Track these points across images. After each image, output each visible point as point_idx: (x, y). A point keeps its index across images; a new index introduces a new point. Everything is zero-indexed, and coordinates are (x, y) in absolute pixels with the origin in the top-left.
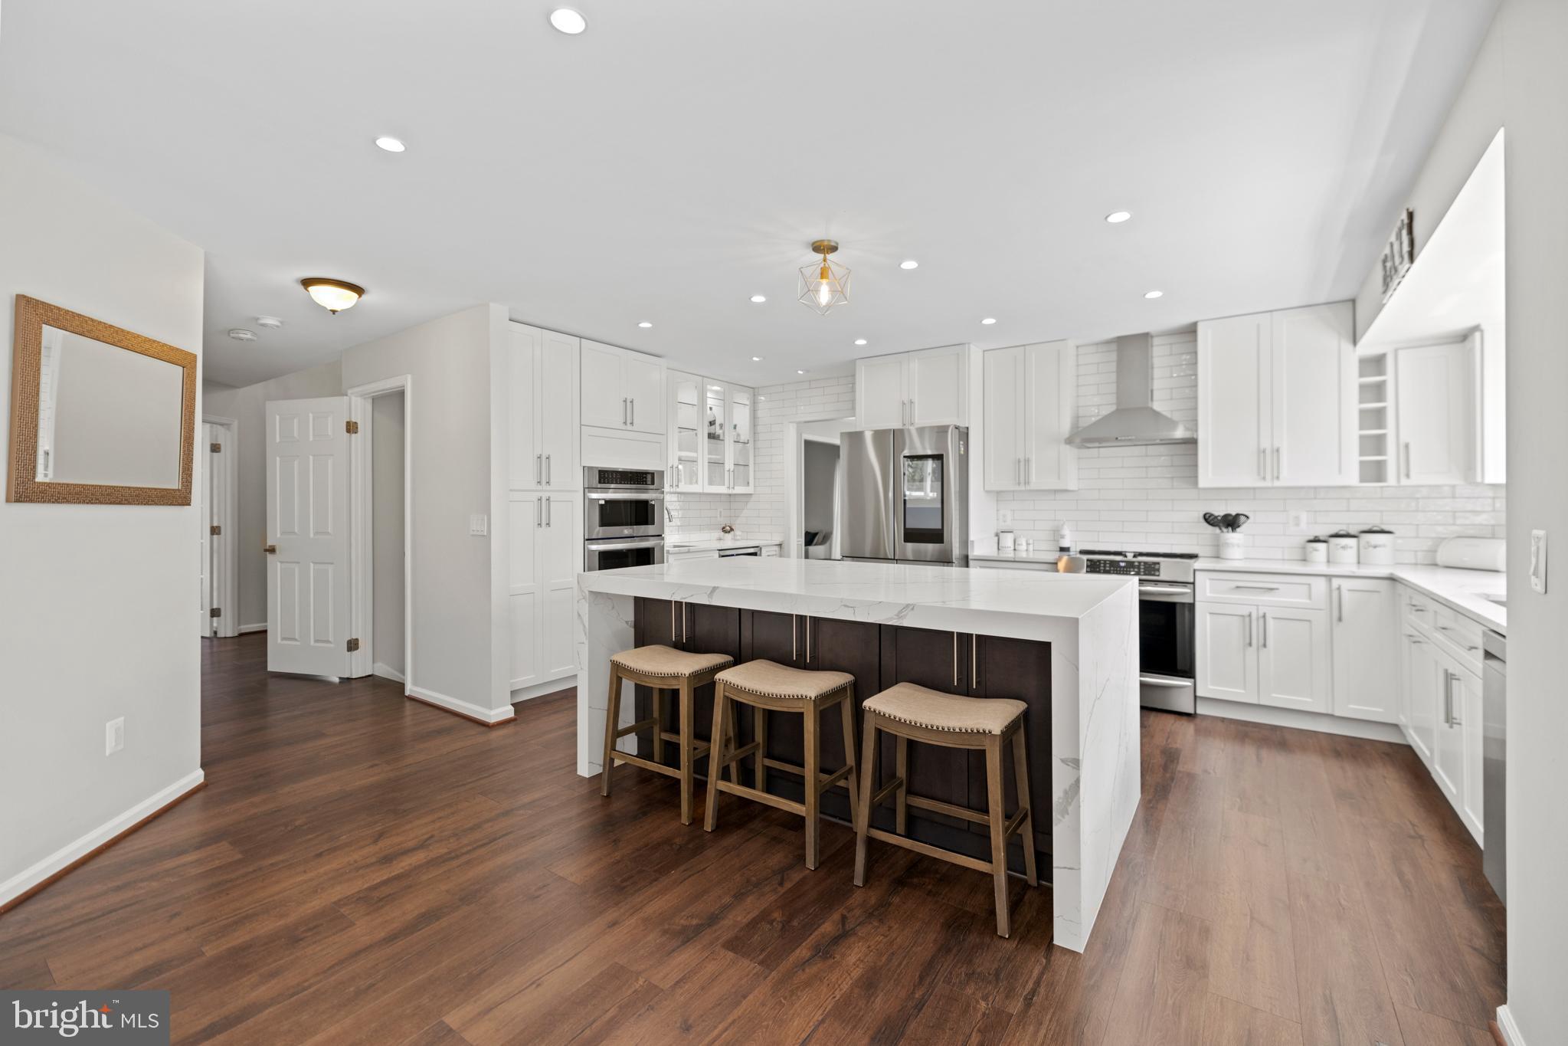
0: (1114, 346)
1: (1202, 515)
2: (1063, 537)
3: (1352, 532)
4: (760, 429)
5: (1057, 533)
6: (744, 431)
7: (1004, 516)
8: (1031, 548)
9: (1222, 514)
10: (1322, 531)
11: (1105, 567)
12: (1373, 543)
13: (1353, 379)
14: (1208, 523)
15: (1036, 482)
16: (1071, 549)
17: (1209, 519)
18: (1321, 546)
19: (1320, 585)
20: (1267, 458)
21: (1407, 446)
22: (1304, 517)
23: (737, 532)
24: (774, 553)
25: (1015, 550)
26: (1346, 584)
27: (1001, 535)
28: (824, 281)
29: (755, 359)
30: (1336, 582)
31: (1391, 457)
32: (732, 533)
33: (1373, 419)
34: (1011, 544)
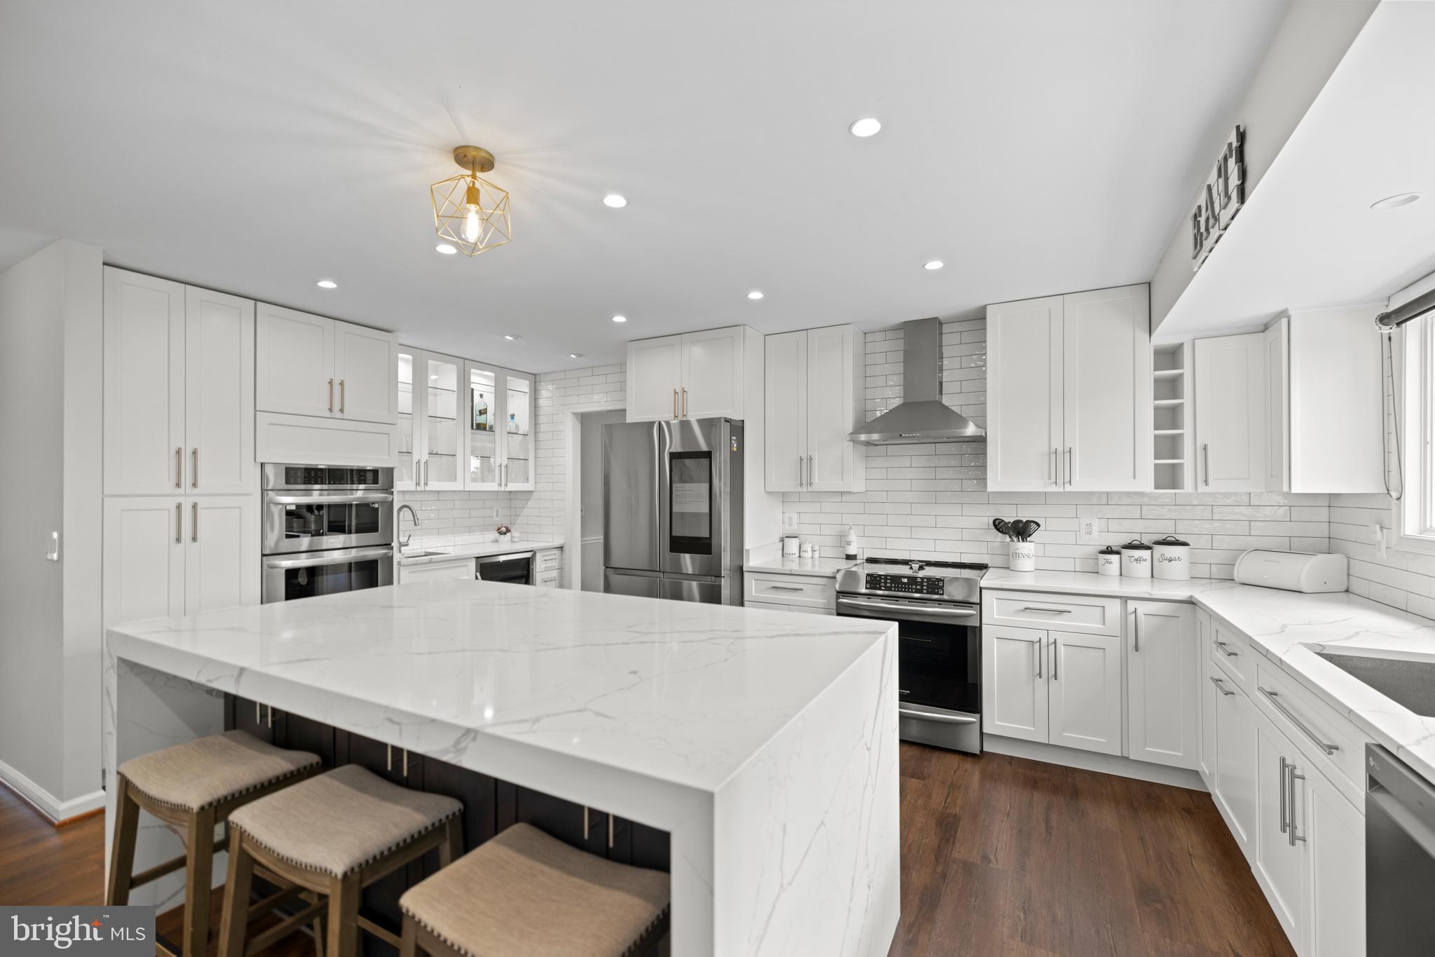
0: (902, 333)
1: (991, 522)
2: (849, 543)
3: (1145, 542)
4: (542, 419)
5: (842, 539)
6: (523, 421)
7: (790, 519)
8: (817, 555)
9: (1012, 520)
10: (1116, 541)
11: (886, 583)
12: (1168, 555)
13: (1147, 374)
14: (998, 530)
15: (820, 483)
16: (858, 557)
17: (999, 525)
18: (1115, 558)
19: (1114, 608)
20: (1059, 460)
21: (1205, 448)
22: (1097, 525)
23: (515, 533)
24: (554, 557)
25: (800, 556)
26: (1143, 608)
27: (786, 539)
28: (473, 208)
30: (1132, 605)
31: (1187, 460)
32: (508, 534)
33: (1169, 417)
34: (796, 551)
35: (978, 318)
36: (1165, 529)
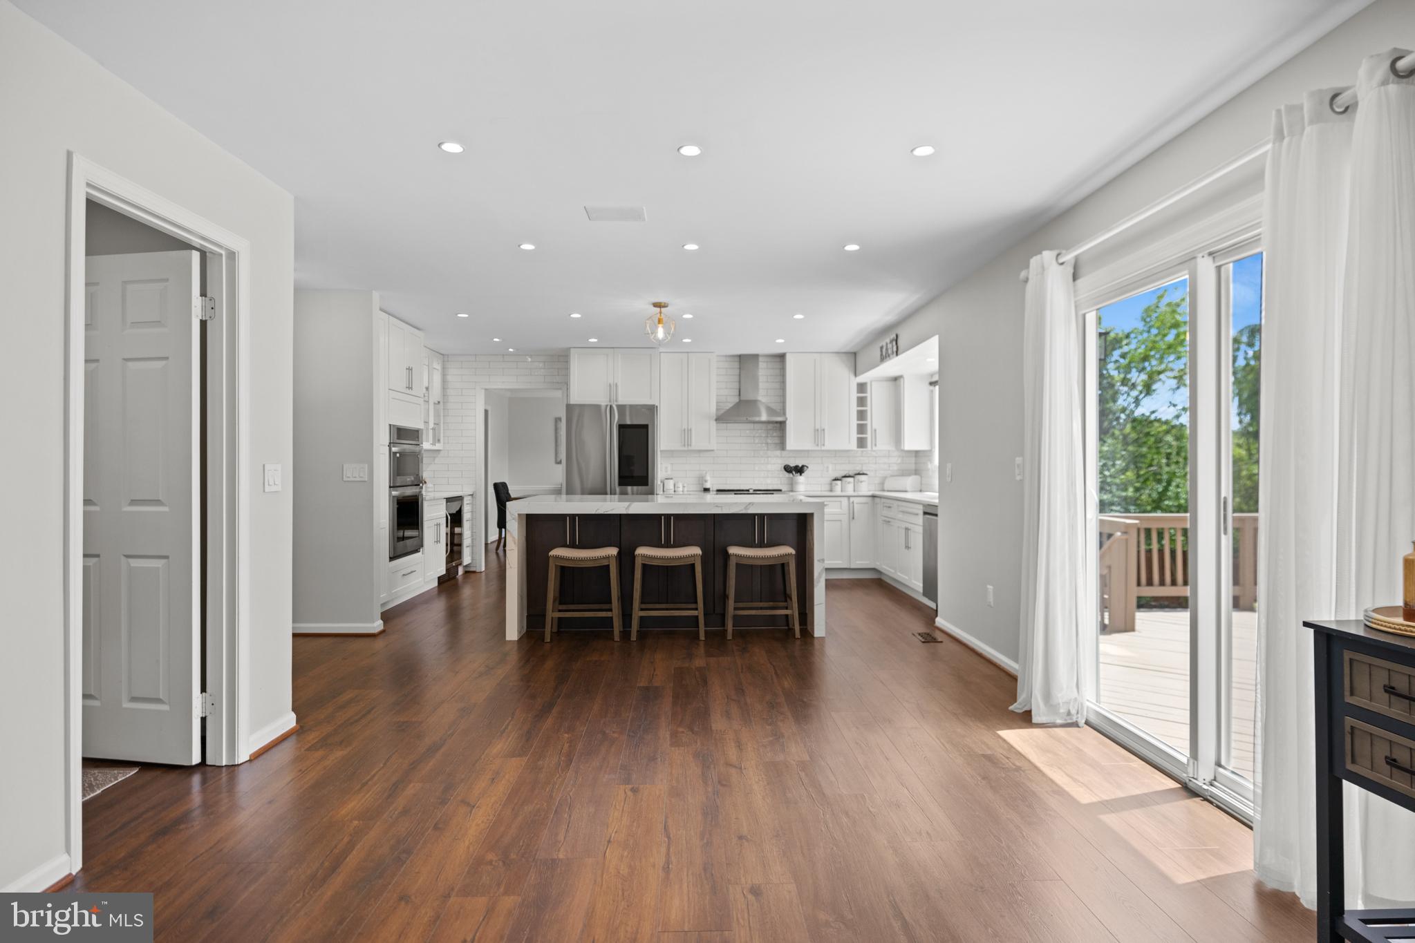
0: (737, 359)
1: (783, 466)
2: (706, 481)
3: (851, 474)
4: (450, 392)
5: (702, 479)
6: (437, 394)
7: (666, 468)
8: (686, 489)
9: (794, 465)
10: (839, 475)
12: (860, 479)
13: (854, 395)
14: (786, 471)
15: (696, 445)
16: (711, 490)
17: (788, 469)
18: (839, 482)
19: (845, 501)
20: (818, 433)
21: (875, 430)
22: (831, 467)
24: (469, 502)
25: (674, 491)
26: (856, 500)
27: (666, 481)
28: (660, 325)
29: (495, 340)
30: (852, 499)
31: (869, 436)
33: (862, 415)
34: (672, 487)
35: (782, 357)
36: (858, 469)
